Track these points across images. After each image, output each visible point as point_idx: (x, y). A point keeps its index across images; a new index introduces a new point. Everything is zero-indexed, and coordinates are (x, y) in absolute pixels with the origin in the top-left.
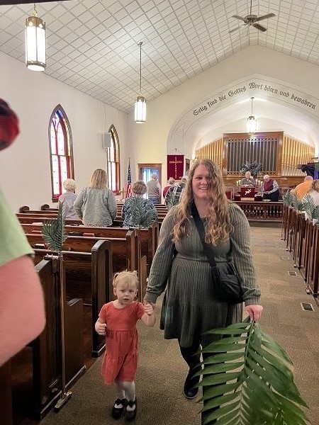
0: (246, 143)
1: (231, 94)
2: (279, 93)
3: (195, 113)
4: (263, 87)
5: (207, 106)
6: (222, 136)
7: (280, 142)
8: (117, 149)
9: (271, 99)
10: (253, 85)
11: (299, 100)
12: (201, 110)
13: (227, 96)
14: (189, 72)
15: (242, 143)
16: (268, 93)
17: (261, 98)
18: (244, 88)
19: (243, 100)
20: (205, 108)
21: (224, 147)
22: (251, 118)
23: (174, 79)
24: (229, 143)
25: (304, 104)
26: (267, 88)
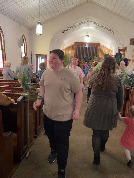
0: (84, 47)
1: (79, 24)
2: (100, 26)
3: (63, 32)
4: (93, 22)
5: (68, 29)
6: (74, 43)
7: (99, 47)
8: (25, 47)
9: (96, 28)
10: (88, 21)
11: (108, 29)
12: (65, 30)
13: (77, 25)
14: (60, 12)
15: (83, 47)
16: (95, 25)
17: (92, 27)
18: (85, 22)
19: (84, 28)
20: (67, 30)
21: (75, 49)
22: (87, 36)
23: (53, 15)
24: (77, 47)
25: (110, 31)
26: (94, 23)
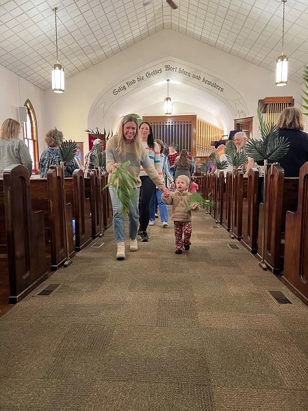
1: (148, 75)
2: (192, 76)
3: (115, 92)
4: (178, 70)
5: (126, 86)
10: (168, 68)
11: (210, 83)
12: (120, 90)
13: (145, 77)
14: (107, 50)
16: (182, 76)
17: (176, 80)
18: (161, 70)
19: (160, 82)
20: (124, 88)
22: (167, 99)
23: (93, 56)
25: (214, 87)
26: (180, 71)
